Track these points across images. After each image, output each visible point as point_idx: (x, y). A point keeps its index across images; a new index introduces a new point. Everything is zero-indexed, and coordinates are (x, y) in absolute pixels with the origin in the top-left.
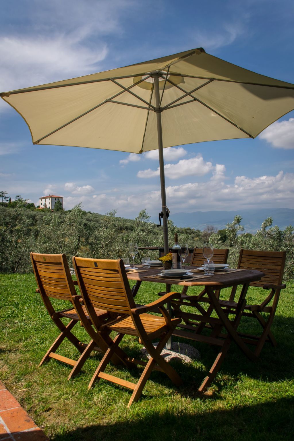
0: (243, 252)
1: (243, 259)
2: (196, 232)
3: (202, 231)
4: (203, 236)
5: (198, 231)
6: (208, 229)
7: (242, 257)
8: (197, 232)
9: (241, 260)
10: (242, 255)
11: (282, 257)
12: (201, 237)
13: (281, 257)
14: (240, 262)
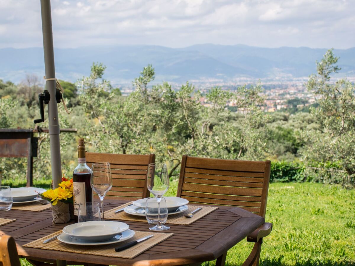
0: (188, 161)
1: (186, 174)
2: (6, 85)
3: (16, 84)
4: (19, 93)
5: (10, 83)
6: (28, 81)
7: (186, 171)
8: (8, 85)
9: (184, 177)
10: (186, 167)
11: (264, 172)
12: (15, 95)
13: (261, 171)
14: (182, 181)
